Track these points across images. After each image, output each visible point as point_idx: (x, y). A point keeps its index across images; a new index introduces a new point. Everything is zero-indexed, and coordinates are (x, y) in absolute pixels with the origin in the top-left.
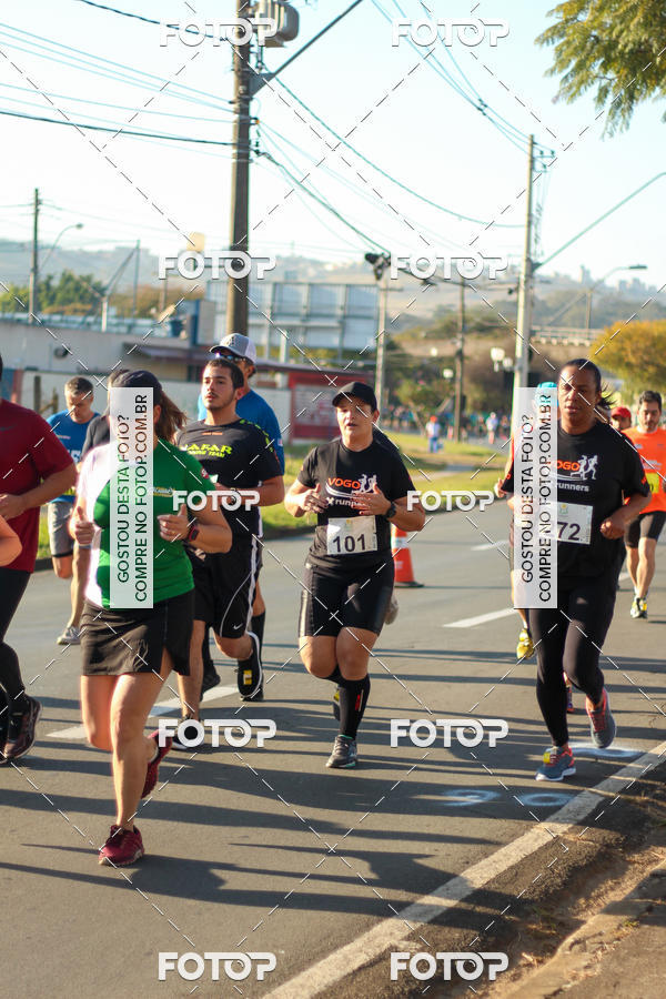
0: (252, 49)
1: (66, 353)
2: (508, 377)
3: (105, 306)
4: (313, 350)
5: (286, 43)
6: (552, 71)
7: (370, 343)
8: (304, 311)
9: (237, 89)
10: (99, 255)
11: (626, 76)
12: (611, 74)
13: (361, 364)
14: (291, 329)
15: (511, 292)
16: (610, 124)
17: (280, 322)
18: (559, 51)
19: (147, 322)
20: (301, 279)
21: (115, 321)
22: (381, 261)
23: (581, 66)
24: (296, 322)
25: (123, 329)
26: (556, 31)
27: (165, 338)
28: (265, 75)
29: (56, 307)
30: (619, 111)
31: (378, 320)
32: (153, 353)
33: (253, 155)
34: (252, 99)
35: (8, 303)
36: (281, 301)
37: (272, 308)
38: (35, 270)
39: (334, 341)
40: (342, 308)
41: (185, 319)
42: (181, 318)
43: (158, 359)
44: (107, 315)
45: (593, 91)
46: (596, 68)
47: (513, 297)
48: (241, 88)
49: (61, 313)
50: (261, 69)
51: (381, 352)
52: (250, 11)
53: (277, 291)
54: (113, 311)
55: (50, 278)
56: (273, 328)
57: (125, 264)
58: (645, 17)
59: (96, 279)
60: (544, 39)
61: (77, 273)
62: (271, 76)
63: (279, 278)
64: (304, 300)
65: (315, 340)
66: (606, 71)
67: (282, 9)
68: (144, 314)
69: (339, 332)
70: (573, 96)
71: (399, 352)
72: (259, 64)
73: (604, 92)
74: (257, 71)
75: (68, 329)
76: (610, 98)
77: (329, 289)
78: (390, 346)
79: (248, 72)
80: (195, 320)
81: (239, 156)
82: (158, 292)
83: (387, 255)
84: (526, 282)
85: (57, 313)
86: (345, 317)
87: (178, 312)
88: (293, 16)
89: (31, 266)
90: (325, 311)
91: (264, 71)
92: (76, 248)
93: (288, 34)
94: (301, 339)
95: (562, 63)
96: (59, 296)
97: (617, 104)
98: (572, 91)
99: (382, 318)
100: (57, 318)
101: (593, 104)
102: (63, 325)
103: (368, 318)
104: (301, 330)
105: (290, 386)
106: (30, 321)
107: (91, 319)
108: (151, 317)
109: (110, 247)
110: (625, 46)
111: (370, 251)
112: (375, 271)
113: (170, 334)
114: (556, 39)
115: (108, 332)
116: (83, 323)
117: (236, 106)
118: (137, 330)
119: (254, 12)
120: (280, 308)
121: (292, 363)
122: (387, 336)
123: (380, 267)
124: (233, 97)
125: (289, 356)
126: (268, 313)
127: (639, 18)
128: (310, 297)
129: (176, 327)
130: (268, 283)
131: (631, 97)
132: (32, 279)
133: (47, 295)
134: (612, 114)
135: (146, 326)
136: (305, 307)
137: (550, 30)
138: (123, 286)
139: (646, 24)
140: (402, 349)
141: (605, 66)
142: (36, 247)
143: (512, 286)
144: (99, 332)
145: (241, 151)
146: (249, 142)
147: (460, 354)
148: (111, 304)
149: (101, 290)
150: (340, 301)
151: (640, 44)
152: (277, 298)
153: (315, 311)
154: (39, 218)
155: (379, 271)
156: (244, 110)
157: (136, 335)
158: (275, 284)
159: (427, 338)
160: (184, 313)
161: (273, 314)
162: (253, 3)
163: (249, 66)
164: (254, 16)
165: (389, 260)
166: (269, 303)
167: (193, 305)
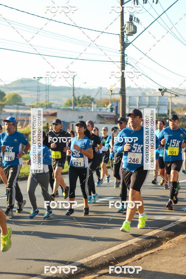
0: (125, 37)
1: (82, 117)
3: (93, 104)
5: (133, 35)
7: (166, 112)
8: (147, 104)
9: (121, 47)
10: (93, 90)
13: (164, 118)
17: (141, 107)
19: (105, 108)
20: (147, 95)
22: (163, 90)
24: (145, 107)
25: (98, 111)
27: (109, 113)
28: (128, 43)
29: (80, 105)
31: (169, 106)
33: (126, 64)
34: (125, 50)
35: (68, 104)
36: (141, 101)
37: (139, 103)
38: (74, 95)
40: (158, 103)
41: (114, 107)
42: (113, 107)
43: (107, 118)
48: (122, 47)
49: (82, 106)
50: (127, 42)
51: (170, 114)
52: (124, 27)
53: (140, 99)
54: (95, 105)
55: (79, 97)
57: (98, 93)
59: (92, 97)
61: (87, 95)
62: (130, 43)
63: (141, 95)
64: (147, 101)
67: (132, 26)
72: (127, 40)
74: (126, 42)
75: (83, 111)
77: (154, 97)
78: (173, 112)
79: (124, 43)
80: (117, 107)
81: (122, 65)
82: (109, 100)
83: (165, 89)
85: (80, 106)
86: (159, 105)
88: (135, 28)
89: (72, 94)
90: (153, 104)
91: (128, 42)
92: (87, 89)
93: (134, 32)
96: (82, 102)
99: (170, 103)
100: (80, 108)
102: (82, 110)
103: (165, 105)
106: (73, 109)
107: (89, 108)
108: (105, 107)
111: (161, 88)
113: (110, 111)
115: (94, 111)
116: (87, 109)
117: (121, 52)
120: (141, 103)
122: (172, 110)
124: (120, 50)
126: (138, 104)
128: (149, 100)
129: (112, 109)
132: (73, 98)
133: (79, 102)
135: (104, 109)
136: (148, 103)
138: (97, 98)
140: (176, 113)
142: (74, 89)
144: (91, 112)
145: (123, 63)
146: (125, 61)
148: (94, 103)
149: (92, 100)
150: (157, 101)
152: (140, 100)
153: (151, 104)
154: (74, 81)
155: (163, 93)
156: (123, 53)
157: (102, 112)
158: (139, 97)
159: (184, 110)
160: (114, 105)
161: (139, 105)
162: (124, 25)
163: (124, 41)
164: (125, 28)
165: (166, 90)
166: (138, 102)
167: (116, 103)
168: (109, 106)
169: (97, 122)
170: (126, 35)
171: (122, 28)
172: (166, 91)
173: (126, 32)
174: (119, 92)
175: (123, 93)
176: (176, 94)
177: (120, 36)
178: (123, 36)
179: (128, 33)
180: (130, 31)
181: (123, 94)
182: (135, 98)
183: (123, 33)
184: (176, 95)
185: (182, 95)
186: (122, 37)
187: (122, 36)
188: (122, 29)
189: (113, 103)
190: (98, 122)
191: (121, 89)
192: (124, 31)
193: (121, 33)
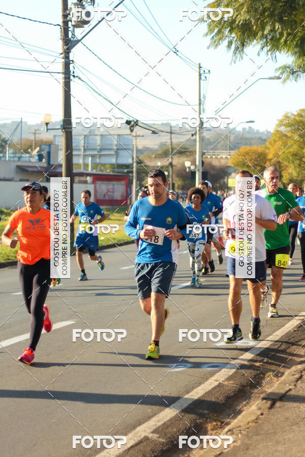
0: (69, 29)
2: (193, 174)
3: (7, 148)
4: (104, 165)
5: (85, 26)
6: (207, 34)
7: (130, 161)
8: (98, 148)
9: (63, 47)
10: (4, 125)
11: (240, 35)
12: (233, 35)
13: (126, 171)
14: (93, 156)
15: (193, 135)
16: (234, 58)
17: (88, 153)
18: (209, 25)
19: (27, 155)
20: (96, 133)
21: (12, 155)
22: (133, 123)
23: (219, 32)
24: (95, 153)
25: (16, 159)
27: (35, 162)
28: (76, 41)
30: (237, 52)
31: (133, 150)
32: (30, 169)
33: (72, 77)
34: (70, 52)
36: (88, 143)
37: (84, 147)
39: (113, 161)
40: (116, 145)
41: (44, 153)
42: (43, 153)
43: (33, 172)
44: (9, 152)
45: (225, 43)
46: (227, 32)
47: (194, 137)
48: (65, 47)
51: (135, 165)
52: (68, 12)
53: (86, 139)
54: (11, 151)
56: (85, 156)
57: (16, 129)
58: (248, 9)
59: (3, 136)
63: (87, 133)
64: (99, 142)
65: (104, 160)
66: (231, 34)
68: (26, 152)
69: (115, 156)
70: (217, 45)
72: (73, 36)
73: (230, 43)
74: (72, 39)
76: (233, 46)
79: (68, 40)
80: (49, 153)
81: (65, 78)
82: (32, 141)
83: (135, 121)
84: (199, 130)
86: (117, 149)
87: (41, 150)
90: (108, 147)
91: (75, 39)
94: (98, 161)
95: (211, 31)
97: (237, 48)
98: (216, 43)
99: (135, 149)
101: (226, 49)
103: (128, 149)
104: (99, 156)
105: (94, 182)
107: (1, 155)
108: (29, 153)
109: (9, 122)
110: (239, 22)
111: (129, 120)
112: (130, 128)
113: (37, 161)
115: (9, 161)
117: (63, 55)
118: (22, 159)
119: (70, 12)
120: (87, 146)
121: (94, 172)
122: (137, 157)
123: (132, 126)
124: (61, 51)
125: (93, 168)
126: (82, 150)
127: (245, 9)
128: (101, 141)
129: (40, 157)
130: (82, 135)
131: (243, 45)
134: (235, 53)
135: (27, 157)
138: (15, 139)
139: (248, 12)
140: (145, 163)
141: (231, 31)
143: (193, 133)
144: (6, 160)
145: (66, 76)
146: (70, 72)
147: (171, 164)
148: (10, 148)
149: (5, 141)
150: (115, 142)
151: (246, 21)
152: (86, 142)
153: (104, 147)
155: (132, 128)
156: (67, 57)
157: (22, 162)
158: (85, 136)
159: (155, 158)
160: (44, 150)
161: (84, 149)
162: (69, 8)
163: (68, 37)
164: (69, 14)
165: (136, 123)
166: (83, 144)
167: (48, 147)
168: (35, 152)
169: (15, 179)
170: (72, 25)
171: (65, 14)
172: (137, 125)
173: (71, 21)
174: (61, 125)
175: (68, 128)
176: (153, 129)
177: (62, 28)
178: (66, 27)
181: (68, 130)
183: (66, 23)
184: (154, 132)
185: (162, 132)
186: (66, 30)
187: (64, 28)
188: (65, 16)
189: (43, 147)
190: (19, 180)
191: (64, 121)
192: (68, 18)
193: (64, 22)
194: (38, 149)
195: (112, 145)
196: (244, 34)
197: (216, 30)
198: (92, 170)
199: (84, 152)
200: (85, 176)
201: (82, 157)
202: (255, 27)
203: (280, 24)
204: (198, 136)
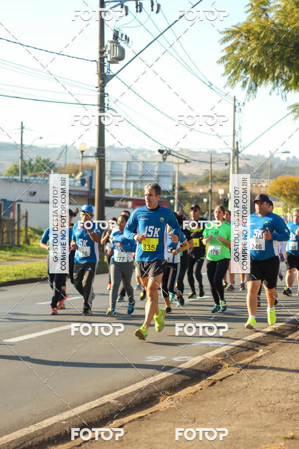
0: (105, 65)
1: (35, 193)
3: (52, 173)
5: (119, 62)
6: (224, 75)
7: (171, 188)
8: (140, 174)
9: (99, 81)
10: (54, 149)
11: (254, 76)
12: (248, 76)
13: (166, 196)
14: (135, 182)
15: (226, 164)
16: (248, 97)
17: (130, 178)
18: (226, 66)
19: (72, 179)
20: (139, 160)
22: (165, 152)
23: (235, 72)
24: (137, 178)
26: (224, 58)
29: (33, 174)
30: (251, 91)
31: (174, 177)
32: (73, 193)
33: (106, 109)
34: (105, 86)
35: (12, 172)
36: (130, 169)
37: (126, 173)
38: (22, 157)
40: (157, 172)
41: (87, 178)
42: (85, 178)
43: (75, 196)
45: (241, 83)
46: (242, 73)
48: (101, 81)
49: (35, 176)
50: (109, 73)
51: (176, 191)
52: (104, 49)
53: (129, 165)
55: (31, 160)
56: (127, 181)
57: (61, 153)
58: (259, 53)
59: (51, 160)
60: (219, 62)
61: (44, 157)
62: (114, 75)
63: (130, 159)
64: (140, 169)
66: (246, 74)
67: (118, 48)
70: (233, 85)
71: (185, 191)
72: (108, 71)
73: (245, 83)
74: (107, 74)
75: (36, 183)
76: (247, 86)
77: (151, 164)
78: (181, 188)
79: (104, 74)
80: (91, 178)
81: (100, 110)
82: (79, 166)
83: (168, 150)
84: (233, 160)
85: (32, 176)
86: (158, 176)
87: (83, 175)
88: (122, 51)
89: (20, 155)
90: (150, 174)
91: (111, 74)
92: (44, 147)
93: (121, 58)
94: (139, 186)
95: (228, 71)
96: (35, 168)
97: (251, 88)
98: (232, 83)
99: (177, 175)
100: (32, 178)
101: (241, 88)
102: (35, 181)
103: (169, 176)
104: (140, 182)
105: (133, 206)
106: (20, 180)
107: (46, 179)
108: (73, 177)
110: (253, 64)
111: (162, 149)
113: (80, 185)
114: (224, 61)
116: (43, 180)
117: (98, 89)
119: (106, 49)
120: (130, 172)
121: (136, 197)
122: (179, 184)
124: (97, 85)
125: (135, 194)
126: (125, 174)
127: (256, 53)
128: (143, 167)
129: (83, 182)
130: (125, 162)
131: (256, 85)
132: (20, 161)
133: (29, 168)
134: (248, 92)
136: (141, 172)
137: (222, 58)
139: (260, 56)
140: (186, 190)
141: (245, 72)
142: (22, 147)
143: (227, 162)
145: (101, 108)
146: (105, 104)
147: (210, 191)
148: (55, 172)
150: (156, 169)
151: (259, 63)
152: (129, 168)
153: (145, 173)
155: (165, 157)
156: (102, 91)
158: (128, 162)
159: (198, 184)
160: (86, 175)
161: (127, 175)
162: (105, 45)
163: (104, 72)
164: (105, 51)
165: (169, 153)
166: (125, 170)
167: (90, 172)
168: (78, 177)
170: (108, 61)
171: (102, 51)
172: (170, 154)
173: (107, 57)
174: (95, 153)
175: (101, 156)
176: (186, 158)
177: (98, 63)
178: (102, 63)
179: (111, 59)
180: (113, 55)
181: (101, 158)
182: (120, 163)
183: (102, 59)
184: (186, 161)
185: (195, 161)
186: (102, 66)
187: (100, 64)
188: (102, 53)
189: (86, 172)
191: (98, 149)
192: (104, 55)
193: (100, 58)
194: (80, 174)
195: (153, 171)
196: (257, 75)
197: (232, 71)
198: (133, 195)
199: (126, 178)
200: (125, 200)
201: (124, 183)
202: (266, 70)
203: (288, 67)
204: (231, 165)
